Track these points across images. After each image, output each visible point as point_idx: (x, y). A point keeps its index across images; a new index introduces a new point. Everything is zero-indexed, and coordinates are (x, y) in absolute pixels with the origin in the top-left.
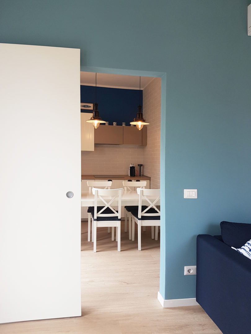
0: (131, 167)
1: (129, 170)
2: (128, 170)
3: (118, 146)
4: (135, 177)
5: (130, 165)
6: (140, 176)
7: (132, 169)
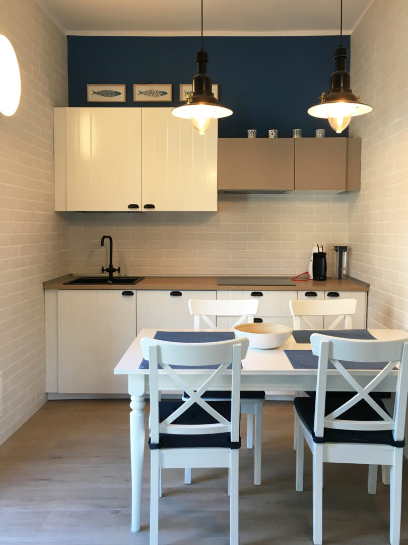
0: (315, 254)
1: (311, 263)
2: (309, 262)
3: (281, 195)
4: (327, 282)
5: (313, 247)
6: (340, 278)
7: (319, 259)
